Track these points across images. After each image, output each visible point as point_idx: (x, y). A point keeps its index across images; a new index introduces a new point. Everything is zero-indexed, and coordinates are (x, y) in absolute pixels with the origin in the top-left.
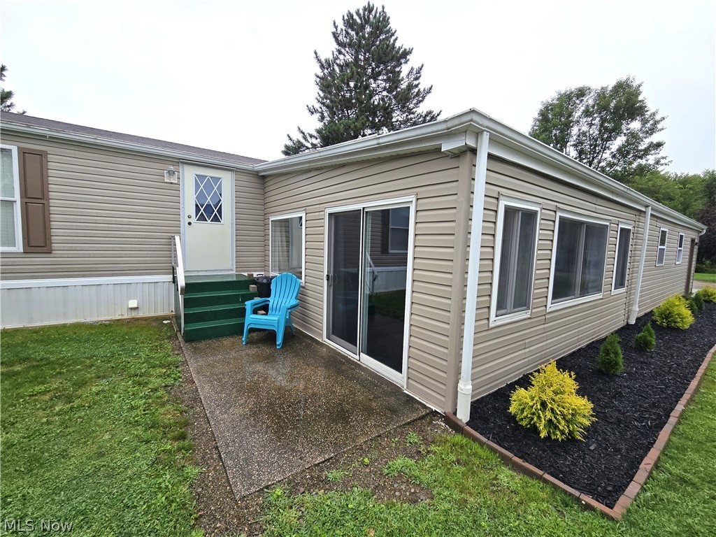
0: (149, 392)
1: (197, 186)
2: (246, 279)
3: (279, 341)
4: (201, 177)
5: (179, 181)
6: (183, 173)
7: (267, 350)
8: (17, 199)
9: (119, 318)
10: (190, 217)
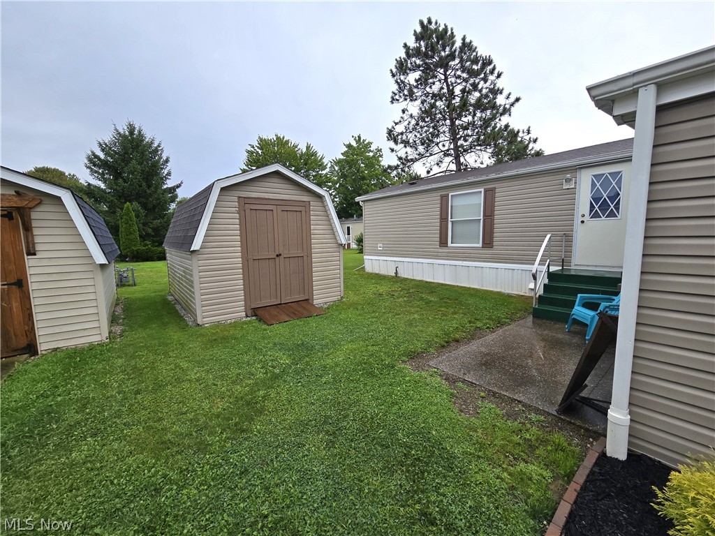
1: (593, 185)
4: (598, 177)
5: (575, 186)
6: (580, 177)
8: (482, 217)
9: (523, 294)
10: (583, 216)
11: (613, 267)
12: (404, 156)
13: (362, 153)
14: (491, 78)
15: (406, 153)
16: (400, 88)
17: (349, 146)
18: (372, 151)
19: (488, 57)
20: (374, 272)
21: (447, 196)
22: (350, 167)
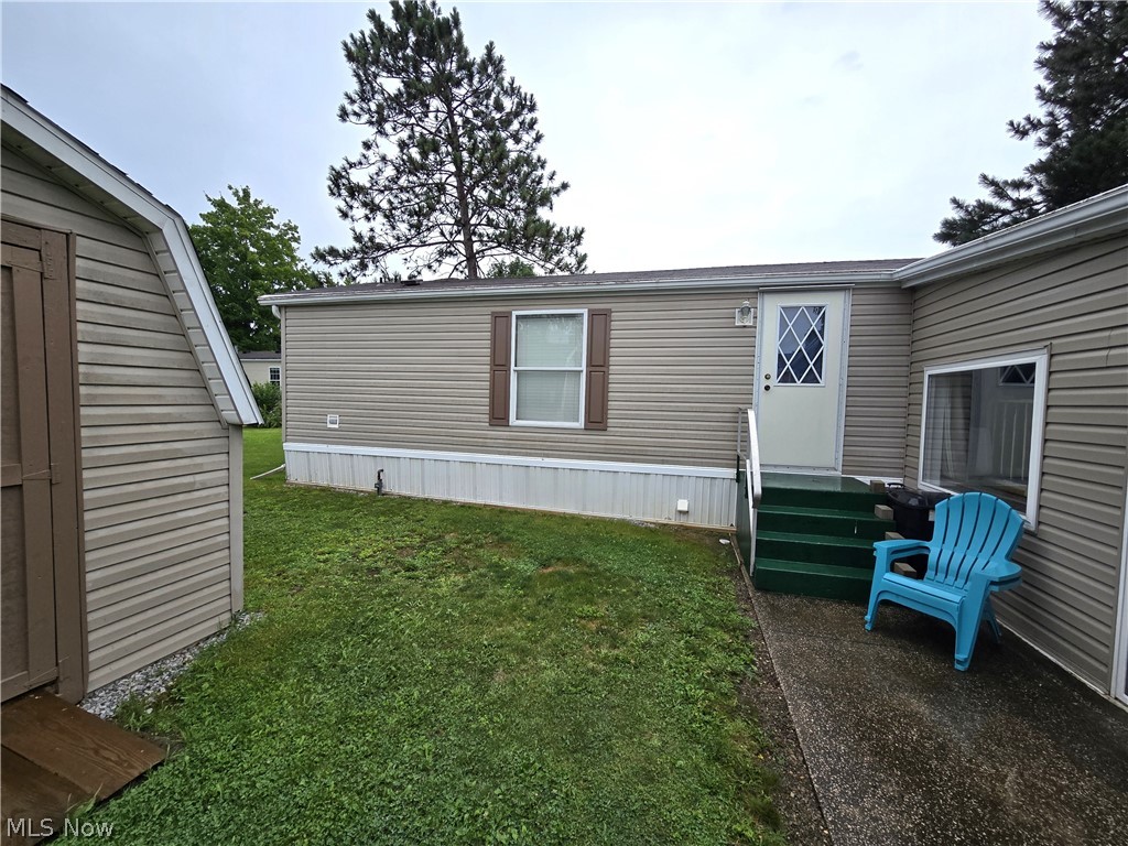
0: (708, 674)
1: (783, 325)
2: (868, 491)
3: (963, 652)
4: (789, 310)
5: (755, 323)
6: (763, 309)
7: (929, 666)
8: (584, 368)
9: (665, 522)
10: (768, 377)
11: (814, 468)
12: (366, 235)
13: (253, 225)
14: (527, 138)
15: (372, 230)
16: (363, 91)
17: (221, 205)
18: (277, 227)
19: (529, 96)
20: (314, 482)
21: (508, 316)
22: (224, 248)
